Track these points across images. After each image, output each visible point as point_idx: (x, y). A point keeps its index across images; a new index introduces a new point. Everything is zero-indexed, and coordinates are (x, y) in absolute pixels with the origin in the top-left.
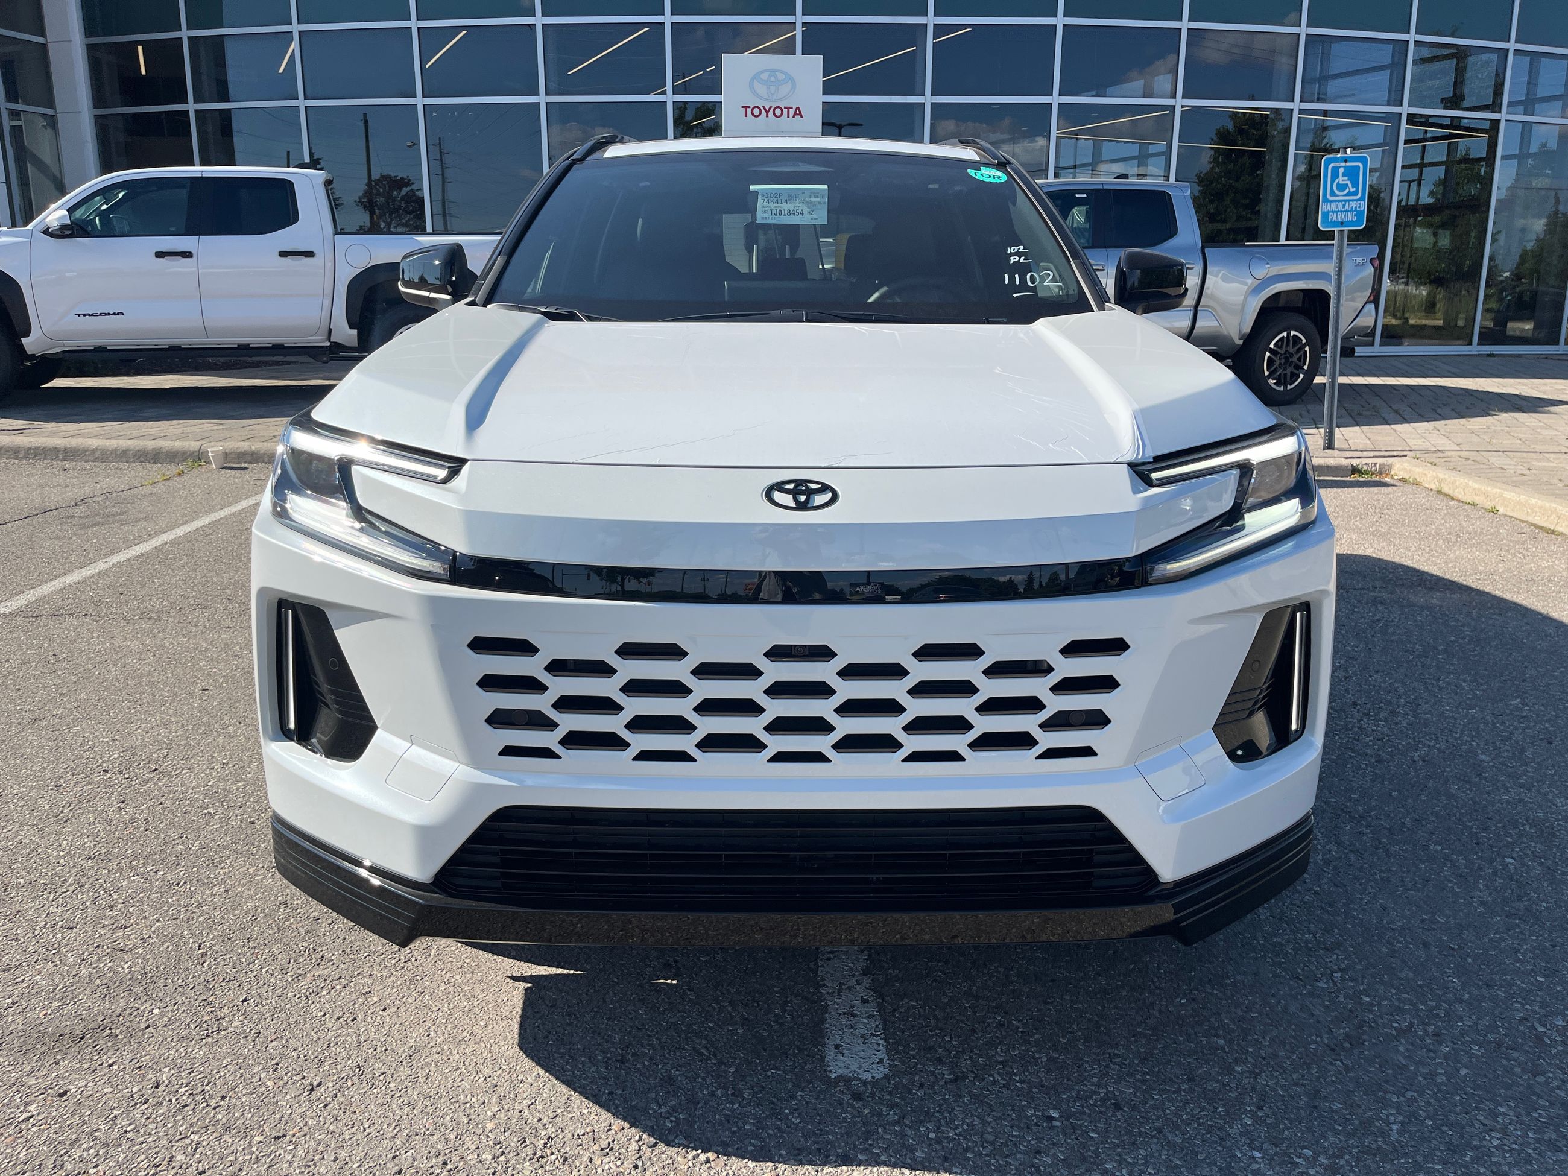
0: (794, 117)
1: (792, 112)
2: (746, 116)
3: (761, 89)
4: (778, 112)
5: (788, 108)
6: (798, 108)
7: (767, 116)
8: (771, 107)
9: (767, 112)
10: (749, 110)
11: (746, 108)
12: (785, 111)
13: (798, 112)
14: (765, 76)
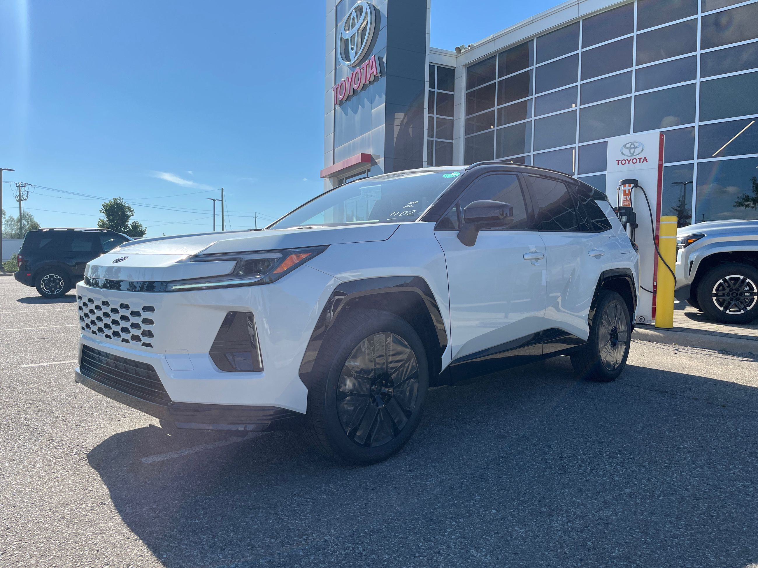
0: (643, 162)
1: (642, 160)
2: (618, 165)
3: (627, 152)
4: (635, 161)
5: (640, 159)
6: (645, 158)
7: (629, 163)
8: (631, 159)
9: (629, 162)
10: (620, 162)
11: (618, 161)
12: (638, 160)
13: (645, 160)
14: (628, 146)
